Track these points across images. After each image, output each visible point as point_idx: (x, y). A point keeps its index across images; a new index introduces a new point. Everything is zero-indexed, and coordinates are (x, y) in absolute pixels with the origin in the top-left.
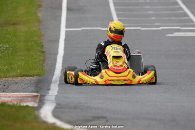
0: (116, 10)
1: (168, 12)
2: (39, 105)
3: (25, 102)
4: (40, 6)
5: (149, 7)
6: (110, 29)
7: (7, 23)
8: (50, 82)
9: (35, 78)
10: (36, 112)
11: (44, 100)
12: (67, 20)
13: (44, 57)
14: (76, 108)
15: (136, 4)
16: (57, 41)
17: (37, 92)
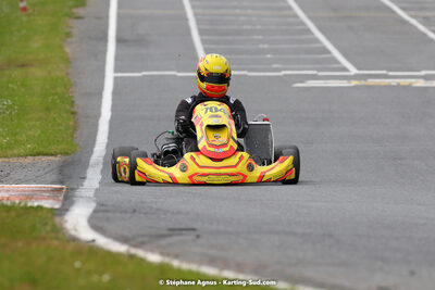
0: (204, 42)
1: (294, 46)
2: (63, 205)
3: (37, 199)
4: (69, 35)
5: (260, 37)
6: (199, 74)
7: (11, 64)
8: (85, 165)
9: (57, 159)
10: (57, 220)
11: (73, 196)
12: (117, 58)
13: (75, 122)
14: (134, 211)
15: (238, 33)
16: (99, 94)
17: (62, 183)
